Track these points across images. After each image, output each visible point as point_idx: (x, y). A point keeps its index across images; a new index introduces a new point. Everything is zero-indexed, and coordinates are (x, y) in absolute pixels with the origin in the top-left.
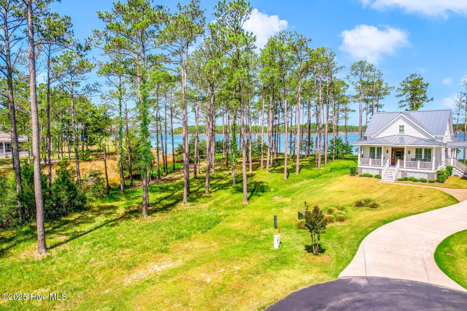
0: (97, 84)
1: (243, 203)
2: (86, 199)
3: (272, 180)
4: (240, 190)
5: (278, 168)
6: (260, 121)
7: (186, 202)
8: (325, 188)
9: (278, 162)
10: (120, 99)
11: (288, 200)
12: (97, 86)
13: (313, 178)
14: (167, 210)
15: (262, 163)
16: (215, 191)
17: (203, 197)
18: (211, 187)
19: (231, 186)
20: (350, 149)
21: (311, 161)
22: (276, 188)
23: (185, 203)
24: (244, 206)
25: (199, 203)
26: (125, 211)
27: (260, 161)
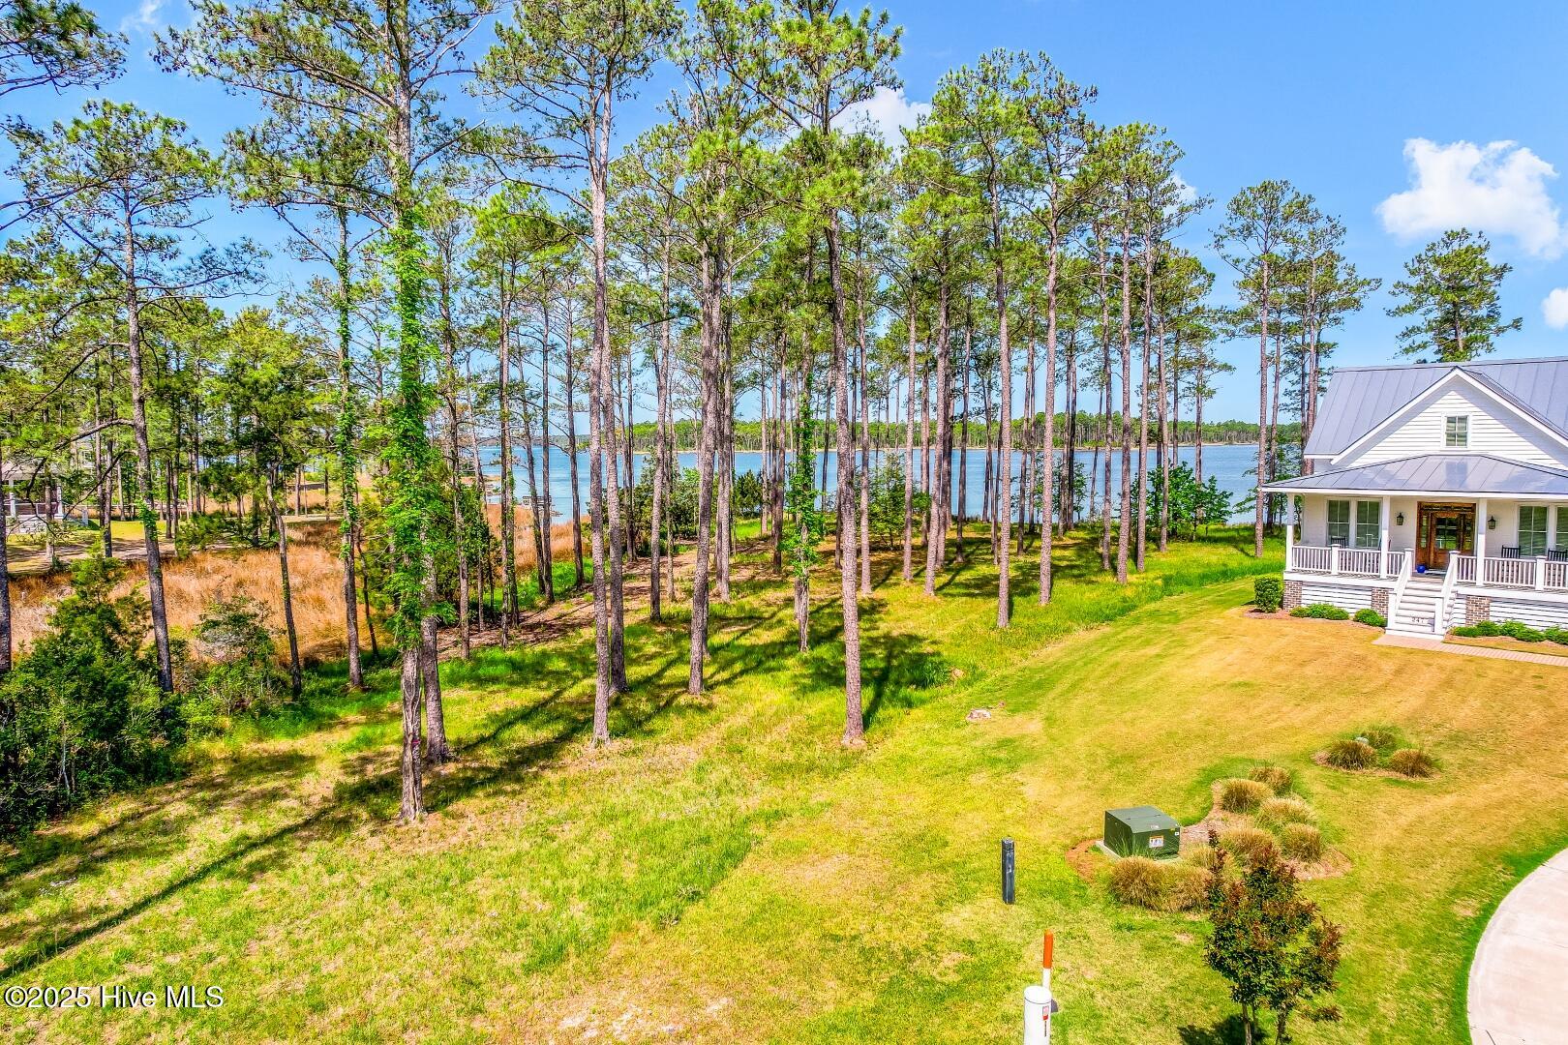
0: (248, 248)
1: (846, 741)
2: (184, 725)
3: (950, 629)
4: (830, 676)
5: (966, 576)
6: (892, 403)
7: (605, 736)
8: (1168, 665)
9: (962, 553)
10: (345, 311)
11: (1030, 726)
12: (247, 257)
13: (1109, 618)
14: (519, 780)
15: (907, 558)
16: (728, 682)
17: (681, 711)
18: (714, 661)
19: (791, 654)
20: (1220, 505)
21: (1082, 548)
22: (975, 667)
23: (600, 742)
24: (849, 761)
25: (658, 738)
26: (339, 784)
27: (899, 549)
